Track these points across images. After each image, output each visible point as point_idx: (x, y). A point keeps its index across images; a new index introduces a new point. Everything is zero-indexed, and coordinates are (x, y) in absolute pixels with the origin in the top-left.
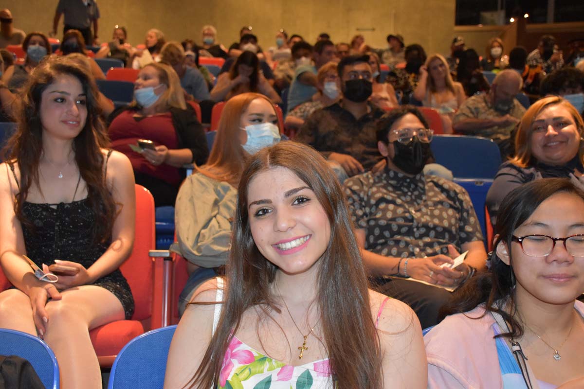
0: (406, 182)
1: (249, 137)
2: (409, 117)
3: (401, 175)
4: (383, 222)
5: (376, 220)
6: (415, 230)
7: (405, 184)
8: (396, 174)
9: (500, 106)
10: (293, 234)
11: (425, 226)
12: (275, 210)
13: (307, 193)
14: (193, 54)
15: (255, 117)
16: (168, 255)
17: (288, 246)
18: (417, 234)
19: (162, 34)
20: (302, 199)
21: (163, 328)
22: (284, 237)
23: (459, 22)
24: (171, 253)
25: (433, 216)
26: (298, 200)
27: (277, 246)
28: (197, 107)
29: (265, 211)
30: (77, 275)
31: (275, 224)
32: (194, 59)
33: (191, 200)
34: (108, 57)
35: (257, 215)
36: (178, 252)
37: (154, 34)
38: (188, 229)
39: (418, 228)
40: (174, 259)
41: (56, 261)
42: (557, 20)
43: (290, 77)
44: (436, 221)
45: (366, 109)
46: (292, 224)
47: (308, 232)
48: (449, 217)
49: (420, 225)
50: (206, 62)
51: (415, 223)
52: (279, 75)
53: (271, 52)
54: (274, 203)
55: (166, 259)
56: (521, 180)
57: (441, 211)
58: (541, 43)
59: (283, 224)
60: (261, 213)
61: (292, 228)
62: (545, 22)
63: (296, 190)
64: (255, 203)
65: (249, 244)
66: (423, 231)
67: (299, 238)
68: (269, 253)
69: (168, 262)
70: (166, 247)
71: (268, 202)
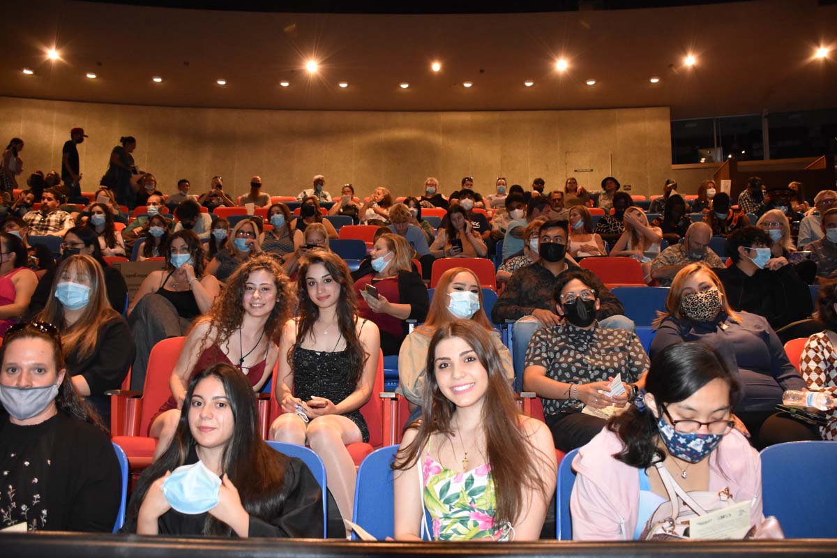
0: (583, 334)
1: (451, 301)
2: (576, 282)
3: (578, 329)
4: (564, 365)
5: (560, 363)
6: (590, 372)
7: (582, 336)
8: (574, 328)
9: (694, 255)
10: (463, 381)
11: (598, 368)
12: (452, 365)
13: (473, 354)
14: (415, 210)
15: (459, 286)
16: (394, 396)
17: (460, 389)
18: (592, 376)
19: (387, 192)
20: (471, 358)
21: (391, 446)
22: (458, 382)
23: (676, 160)
24: (396, 395)
25: (605, 361)
26: (468, 359)
27: (452, 388)
28: (419, 264)
29: (446, 365)
30: (327, 407)
31: (452, 375)
32: (416, 214)
33: (410, 353)
34: (339, 213)
35: (440, 367)
36: (402, 394)
37: (381, 191)
38: (409, 377)
39: (593, 371)
40: (399, 399)
41: (312, 397)
42: (772, 157)
43: (503, 230)
44: (608, 364)
45: (563, 267)
46: (463, 375)
47: (472, 381)
48: (619, 360)
49: (594, 368)
50: (426, 212)
51: (589, 367)
52: (496, 227)
53: (490, 199)
54: (452, 360)
55: (392, 399)
56: (678, 332)
57: (612, 356)
58: (749, 185)
59: (457, 375)
60: (443, 366)
61: (463, 377)
62: (761, 158)
63: (467, 352)
64: (440, 359)
65: (436, 387)
66: (597, 373)
67: (467, 384)
68: (448, 393)
69: (394, 402)
70: (392, 390)
71: (449, 359)
